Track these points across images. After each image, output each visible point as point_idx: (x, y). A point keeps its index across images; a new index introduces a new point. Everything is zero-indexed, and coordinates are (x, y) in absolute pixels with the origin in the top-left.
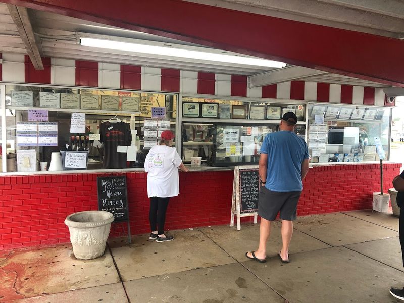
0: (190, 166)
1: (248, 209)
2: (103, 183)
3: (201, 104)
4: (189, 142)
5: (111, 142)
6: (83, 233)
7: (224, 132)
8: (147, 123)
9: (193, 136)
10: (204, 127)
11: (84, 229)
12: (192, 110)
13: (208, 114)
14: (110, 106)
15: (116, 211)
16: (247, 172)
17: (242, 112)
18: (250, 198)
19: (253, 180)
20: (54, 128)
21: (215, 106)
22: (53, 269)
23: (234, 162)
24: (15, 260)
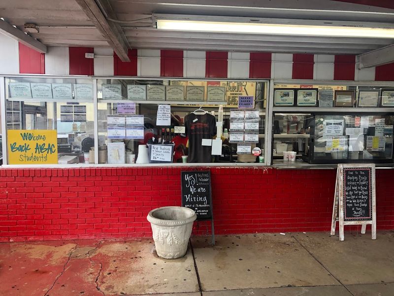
0: (283, 162)
1: (354, 217)
2: (187, 178)
3: (296, 90)
4: (282, 134)
5: (196, 135)
6: (164, 231)
7: (325, 123)
8: (233, 114)
9: (287, 127)
10: (300, 117)
11: (164, 227)
12: (285, 98)
13: (304, 102)
14: (195, 97)
15: (199, 208)
16: (354, 171)
17: (348, 99)
18: (357, 203)
19: (362, 181)
20: (141, 120)
21: (314, 93)
22: (135, 266)
23: (337, 158)
24: (103, 250)
